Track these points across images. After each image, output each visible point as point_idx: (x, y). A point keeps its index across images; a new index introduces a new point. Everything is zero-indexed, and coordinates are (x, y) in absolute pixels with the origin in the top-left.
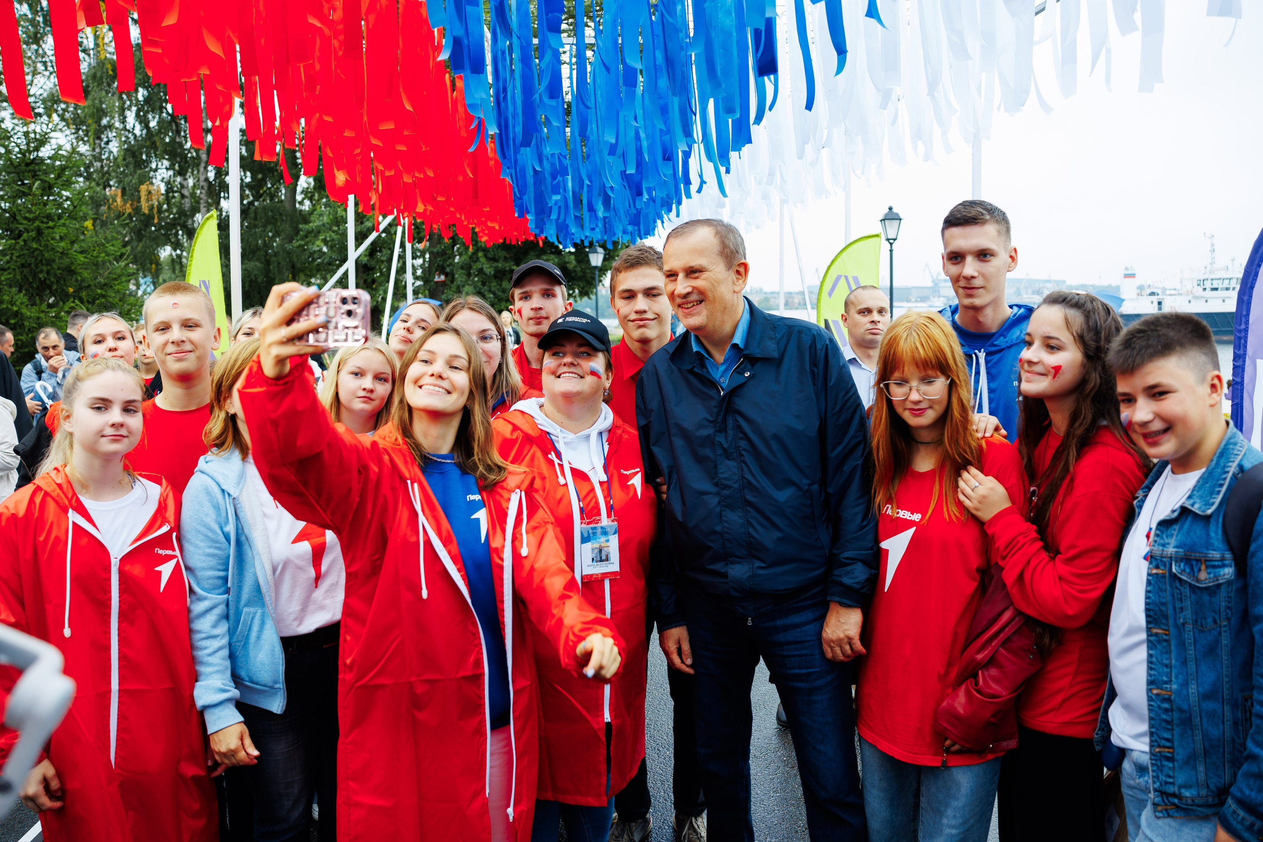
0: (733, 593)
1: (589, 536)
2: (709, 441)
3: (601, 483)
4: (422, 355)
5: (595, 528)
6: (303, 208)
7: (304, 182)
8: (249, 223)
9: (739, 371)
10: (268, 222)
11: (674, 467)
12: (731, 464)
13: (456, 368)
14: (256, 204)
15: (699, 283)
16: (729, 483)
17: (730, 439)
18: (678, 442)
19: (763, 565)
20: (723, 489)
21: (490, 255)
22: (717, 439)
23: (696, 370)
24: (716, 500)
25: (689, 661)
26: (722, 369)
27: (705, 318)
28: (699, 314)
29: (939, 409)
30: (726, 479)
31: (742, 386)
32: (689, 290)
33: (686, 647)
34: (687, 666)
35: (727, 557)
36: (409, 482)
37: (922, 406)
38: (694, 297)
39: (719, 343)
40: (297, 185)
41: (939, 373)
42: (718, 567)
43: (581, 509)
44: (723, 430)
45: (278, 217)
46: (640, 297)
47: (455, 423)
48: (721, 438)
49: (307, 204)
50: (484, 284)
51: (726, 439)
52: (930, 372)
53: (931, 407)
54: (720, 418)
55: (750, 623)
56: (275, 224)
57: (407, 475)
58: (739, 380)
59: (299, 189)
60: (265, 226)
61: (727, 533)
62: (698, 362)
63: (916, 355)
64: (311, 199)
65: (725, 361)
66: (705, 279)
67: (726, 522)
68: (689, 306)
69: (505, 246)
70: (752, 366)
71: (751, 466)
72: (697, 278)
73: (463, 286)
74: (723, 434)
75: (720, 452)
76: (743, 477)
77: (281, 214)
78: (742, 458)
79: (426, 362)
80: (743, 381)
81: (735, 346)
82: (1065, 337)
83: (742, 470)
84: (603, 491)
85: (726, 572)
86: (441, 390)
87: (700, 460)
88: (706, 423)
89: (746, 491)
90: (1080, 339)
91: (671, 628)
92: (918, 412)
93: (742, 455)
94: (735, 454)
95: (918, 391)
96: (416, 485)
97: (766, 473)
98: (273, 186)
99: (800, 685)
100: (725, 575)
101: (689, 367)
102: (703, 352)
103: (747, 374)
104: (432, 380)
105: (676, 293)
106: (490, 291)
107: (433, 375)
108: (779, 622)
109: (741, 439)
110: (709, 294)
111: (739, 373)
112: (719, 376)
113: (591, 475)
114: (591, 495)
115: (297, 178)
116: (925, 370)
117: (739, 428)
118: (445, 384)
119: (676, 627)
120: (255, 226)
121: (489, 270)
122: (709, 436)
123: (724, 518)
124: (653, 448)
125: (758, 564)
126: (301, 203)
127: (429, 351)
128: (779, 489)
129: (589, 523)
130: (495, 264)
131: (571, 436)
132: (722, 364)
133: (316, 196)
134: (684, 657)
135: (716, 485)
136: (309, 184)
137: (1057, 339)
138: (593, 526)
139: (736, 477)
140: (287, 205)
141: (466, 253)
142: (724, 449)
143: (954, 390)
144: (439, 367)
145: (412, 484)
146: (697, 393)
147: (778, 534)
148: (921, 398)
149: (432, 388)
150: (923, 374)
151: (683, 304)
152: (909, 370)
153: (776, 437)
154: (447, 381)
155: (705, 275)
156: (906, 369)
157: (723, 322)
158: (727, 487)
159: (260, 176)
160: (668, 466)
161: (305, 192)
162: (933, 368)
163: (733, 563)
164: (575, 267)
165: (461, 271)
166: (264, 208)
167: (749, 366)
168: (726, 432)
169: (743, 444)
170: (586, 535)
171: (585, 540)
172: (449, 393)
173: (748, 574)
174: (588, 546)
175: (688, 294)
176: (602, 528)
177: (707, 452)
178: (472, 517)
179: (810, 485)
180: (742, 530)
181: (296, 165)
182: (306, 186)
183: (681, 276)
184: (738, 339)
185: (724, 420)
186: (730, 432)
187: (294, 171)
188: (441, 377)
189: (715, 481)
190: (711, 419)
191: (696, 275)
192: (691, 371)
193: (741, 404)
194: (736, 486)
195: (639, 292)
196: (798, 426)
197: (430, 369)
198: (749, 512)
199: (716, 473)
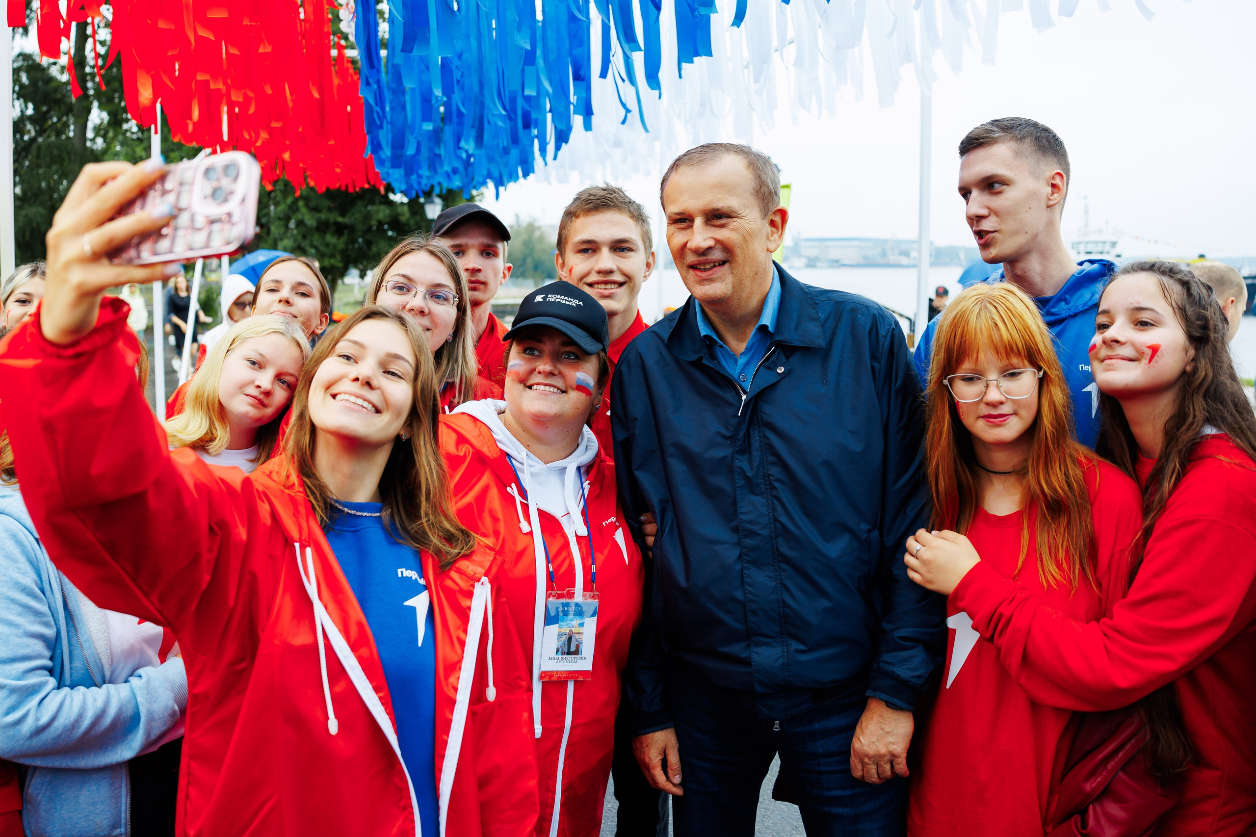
0: (758, 688)
1: (557, 615)
2: (726, 466)
3: (579, 538)
4: (343, 347)
5: (567, 605)
6: (95, 147)
7: (97, 116)
8: (31, 162)
9: (769, 365)
10: (53, 161)
11: (671, 500)
12: (758, 500)
13: (393, 374)
14: (40, 140)
15: (723, 234)
16: (755, 528)
17: (755, 464)
18: (677, 467)
19: (802, 647)
20: (746, 536)
21: (313, 204)
22: (738, 463)
23: (705, 362)
24: (736, 552)
25: (677, 779)
26: (742, 361)
27: (730, 287)
28: (721, 279)
29: (1028, 416)
30: (750, 522)
31: (773, 387)
32: (711, 243)
33: (674, 759)
34: (674, 785)
35: (749, 636)
36: (297, 545)
37: (1005, 409)
38: (717, 255)
39: (739, 323)
40: (87, 120)
41: (1026, 362)
42: (737, 649)
43: (549, 574)
44: (745, 449)
45: (65, 156)
46: (605, 251)
47: (381, 460)
48: (741, 462)
49: (100, 143)
50: (304, 237)
51: (750, 462)
52: (1015, 361)
53: (1015, 413)
54: (741, 434)
55: (777, 728)
56: (61, 164)
57: (295, 534)
58: (768, 379)
59: (90, 125)
60: (49, 167)
61: (752, 601)
62: (705, 350)
63: (996, 338)
64: (104, 137)
65: (748, 350)
66: (733, 230)
67: (752, 586)
68: (708, 267)
69: (330, 195)
70: (787, 358)
71: (788, 505)
72: (722, 226)
73: (281, 239)
74: (746, 456)
75: (740, 482)
76: (776, 520)
77: (69, 153)
78: (774, 493)
79: (348, 358)
80: (775, 380)
81: (764, 328)
82: (1164, 310)
83: (774, 510)
84: (580, 549)
85: (750, 657)
86: (366, 404)
87: (710, 493)
88: (720, 440)
89: (780, 540)
90: (1182, 312)
91: (654, 731)
92: (995, 419)
93: (775, 488)
94: (763, 486)
95: (998, 387)
96: (309, 551)
97: (809, 514)
98: (59, 120)
99: (840, 810)
100: (747, 662)
101: (694, 357)
102: (715, 337)
103: (781, 370)
104: (355, 388)
105: (689, 245)
106: (312, 246)
107: (357, 379)
108: (817, 726)
109: (772, 464)
110: (738, 251)
111: (768, 368)
112: (738, 371)
113: (564, 521)
114: (564, 554)
115: (88, 111)
116: (1008, 356)
117: (770, 448)
118: (374, 396)
119: (662, 729)
120: (38, 166)
121: (310, 220)
122: (724, 458)
123: (747, 580)
124: (638, 474)
125: (795, 645)
126: (93, 140)
127: (355, 343)
128: (827, 539)
129: (560, 596)
130: (317, 215)
131: (538, 466)
132: (743, 354)
133: (111, 134)
134: (670, 773)
135: (736, 530)
136: (102, 120)
137: (1152, 310)
138: (564, 600)
139: (765, 520)
140: (77, 143)
141: (285, 202)
142: (748, 479)
143: (1045, 388)
144: (367, 368)
145: (303, 548)
146: (703, 394)
147: (824, 603)
148: (1003, 399)
149: (353, 399)
150: (1005, 362)
151: (699, 264)
152: (987, 359)
153: (826, 464)
154: (377, 392)
155: (735, 223)
156: (982, 356)
157: (751, 293)
158: (751, 534)
159: (45, 109)
160: (660, 500)
161: (98, 130)
162: (1019, 354)
163: (758, 645)
164: (408, 219)
165: (278, 223)
166: (49, 146)
167: (783, 358)
168: (750, 453)
169: (775, 471)
170: (553, 613)
171: (550, 620)
172: (378, 411)
173: (780, 662)
174: (554, 629)
175: (710, 248)
176: (577, 605)
177: (720, 481)
178: (405, 603)
179: (870, 531)
180: (773, 597)
181: (87, 96)
182: (98, 122)
183: (699, 222)
184: (768, 319)
185: (748, 436)
186: (756, 454)
187: (85, 104)
188: (368, 384)
189: (734, 524)
190: (728, 434)
191: (723, 221)
192: (697, 364)
193: (771, 412)
194: (765, 532)
195: (604, 244)
196: (857, 446)
197: (354, 370)
198: (784, 571)
199: (735, 513)
